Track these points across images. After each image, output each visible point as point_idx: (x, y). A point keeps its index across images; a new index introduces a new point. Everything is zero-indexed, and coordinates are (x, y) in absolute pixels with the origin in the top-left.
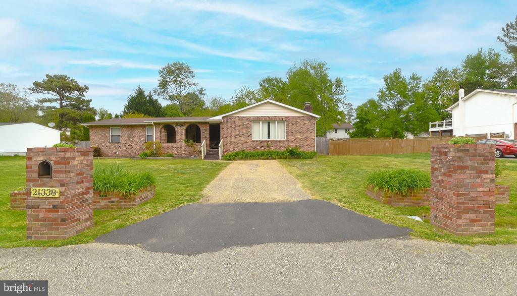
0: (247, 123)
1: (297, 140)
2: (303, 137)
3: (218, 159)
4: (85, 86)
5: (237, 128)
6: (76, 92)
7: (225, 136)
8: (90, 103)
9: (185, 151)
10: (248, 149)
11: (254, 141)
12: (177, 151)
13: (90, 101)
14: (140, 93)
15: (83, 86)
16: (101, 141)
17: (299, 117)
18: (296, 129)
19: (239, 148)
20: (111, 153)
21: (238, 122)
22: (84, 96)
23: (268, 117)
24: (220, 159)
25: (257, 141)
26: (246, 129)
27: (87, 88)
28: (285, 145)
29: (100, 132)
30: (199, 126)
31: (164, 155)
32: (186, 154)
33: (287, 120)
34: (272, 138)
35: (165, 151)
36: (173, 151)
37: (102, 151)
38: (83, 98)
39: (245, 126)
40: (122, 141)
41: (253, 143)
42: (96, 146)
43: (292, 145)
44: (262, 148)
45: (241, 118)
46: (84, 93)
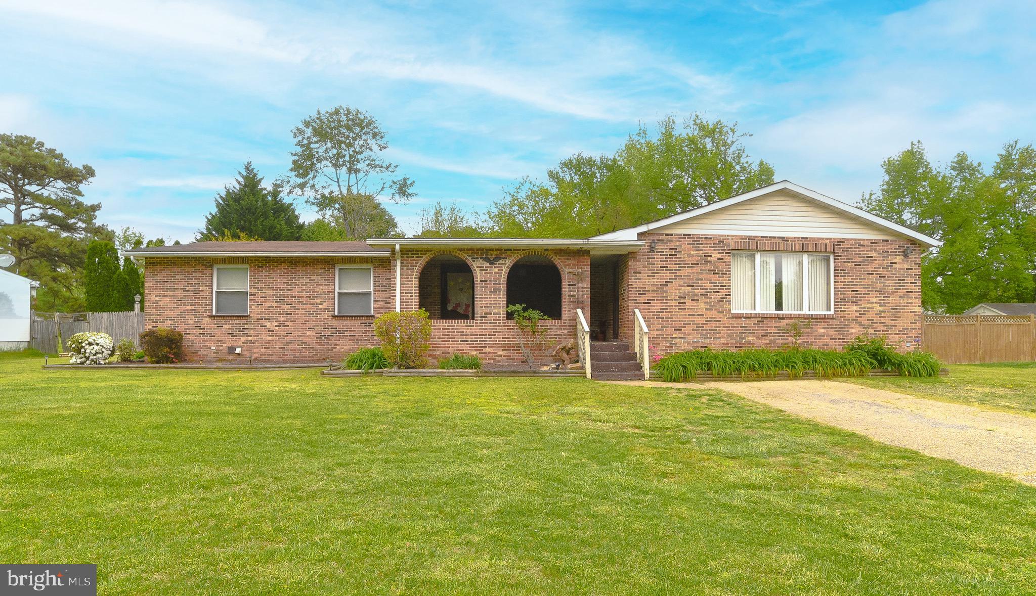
0: (715, 256)
1: (870, 315)
2: (888, 308)
3: (641, 377)
4: (85, 167)
5: (685, 272)
6: (60, 184)
7: (643, 299)
8: (97, 213)
9: (507, 347)
10: (718, 344)
11: (738, 317)
12: (480, 348)
13: (95, 208)
14: (251, 182)
15: (81, 168)
16: (181, 309)
17: (874, 243)
18: (869, 282)
19: (690, 338)
20: (217, 351)
21: (688, 253)
22: (79, 193)
23: (784, 239)
24: (647, 376)
25: (748, 317)
26: (715, 278)
27: (90, 172)
28: (832, 332)
29: (180, 282)
30: (558, 261)
31: (431, 361)
32: (509, 357)
33: (837, 248)
34: (788, 309)
35: (436, 347)
36: (464, 347)
37: (186, 342)
38: (79, 199)
39: (709, 267)
40: (252, 309)
41: (735, 322)
42: (164, 327)
43: (855, 330)
44: (764, 341)
45: (696, 241)
46: (82, 187)
